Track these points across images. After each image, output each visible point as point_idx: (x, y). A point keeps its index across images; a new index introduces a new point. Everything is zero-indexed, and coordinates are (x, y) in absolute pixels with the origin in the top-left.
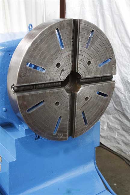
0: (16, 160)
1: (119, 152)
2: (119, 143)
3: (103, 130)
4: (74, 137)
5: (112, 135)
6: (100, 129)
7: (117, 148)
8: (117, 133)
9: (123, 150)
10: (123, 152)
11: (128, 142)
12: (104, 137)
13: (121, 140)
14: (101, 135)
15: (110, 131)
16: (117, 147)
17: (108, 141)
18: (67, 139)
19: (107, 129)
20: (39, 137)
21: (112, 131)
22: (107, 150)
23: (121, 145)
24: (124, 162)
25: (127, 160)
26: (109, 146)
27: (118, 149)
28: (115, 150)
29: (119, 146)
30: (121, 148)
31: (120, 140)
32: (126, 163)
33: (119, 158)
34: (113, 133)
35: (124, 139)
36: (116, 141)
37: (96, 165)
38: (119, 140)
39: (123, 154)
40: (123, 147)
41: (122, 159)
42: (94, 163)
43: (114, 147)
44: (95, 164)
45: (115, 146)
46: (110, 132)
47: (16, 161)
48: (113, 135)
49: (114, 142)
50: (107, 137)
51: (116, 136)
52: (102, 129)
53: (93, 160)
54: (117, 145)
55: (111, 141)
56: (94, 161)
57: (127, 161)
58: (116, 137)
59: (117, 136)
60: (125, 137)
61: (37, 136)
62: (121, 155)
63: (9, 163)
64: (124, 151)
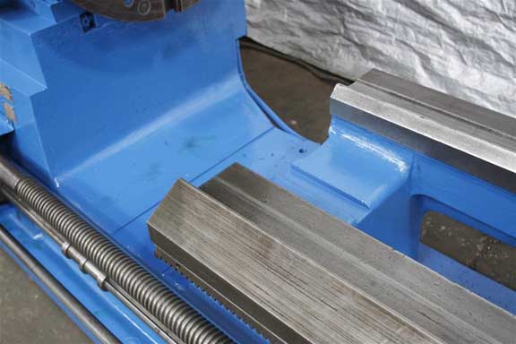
0: (46, 87)
1: (295, 54)
2: (292, 34)
3: (252, 9)
4: (180, 10)
5: (275, 17)
6: (246, 6)
7: (290, 45)
8: (286, 11)
9: (305, 48)
10: (303, 51)
11: (313, 26)
12: (256, 26)
13: (298, 26)
14: (248, 22)
15: (269, 8)
16: (290, 42)
17: (268, 32)
18: (163, 15)
19: (261, 5)
20: (92, 25)
21: (275, 8)
22: (266, 53)
23: (298, 36)
24: (309, 74)
25: (314, 67)
26: (270, 45)
27: (291, 48)
28: (286, 51)
29: (293, 39)
30: (299, 44)
31: (294, 24)
32: (314, 74)
33: (297, 67)
34: (277, 12)
35: (304, 21)
36: (288, 30)
37: (245, 81)
38: (293, 27)
39: (304, 57)
40: (304, 41)
41: (304, 67)
42: (241, 77)
43: (283, 43)
44: (242, 80)
45: (284, 41)
46: (268, 12)
47: (46, 90)
48: (279, 16)
49: (281, 32)
50: (263, 25)
51: (283, 17)
52: (251, 6)
53: (237, 70)
54: (289, 38)
55: (275, 33)
56: (240, 72)
57: (315, 71)
58: (285, 19)
59: (286, 16)
60: (307, 17)
61: (86, 22)
62: (300, 60)
63: (32, 97)
64: (308, 50)
